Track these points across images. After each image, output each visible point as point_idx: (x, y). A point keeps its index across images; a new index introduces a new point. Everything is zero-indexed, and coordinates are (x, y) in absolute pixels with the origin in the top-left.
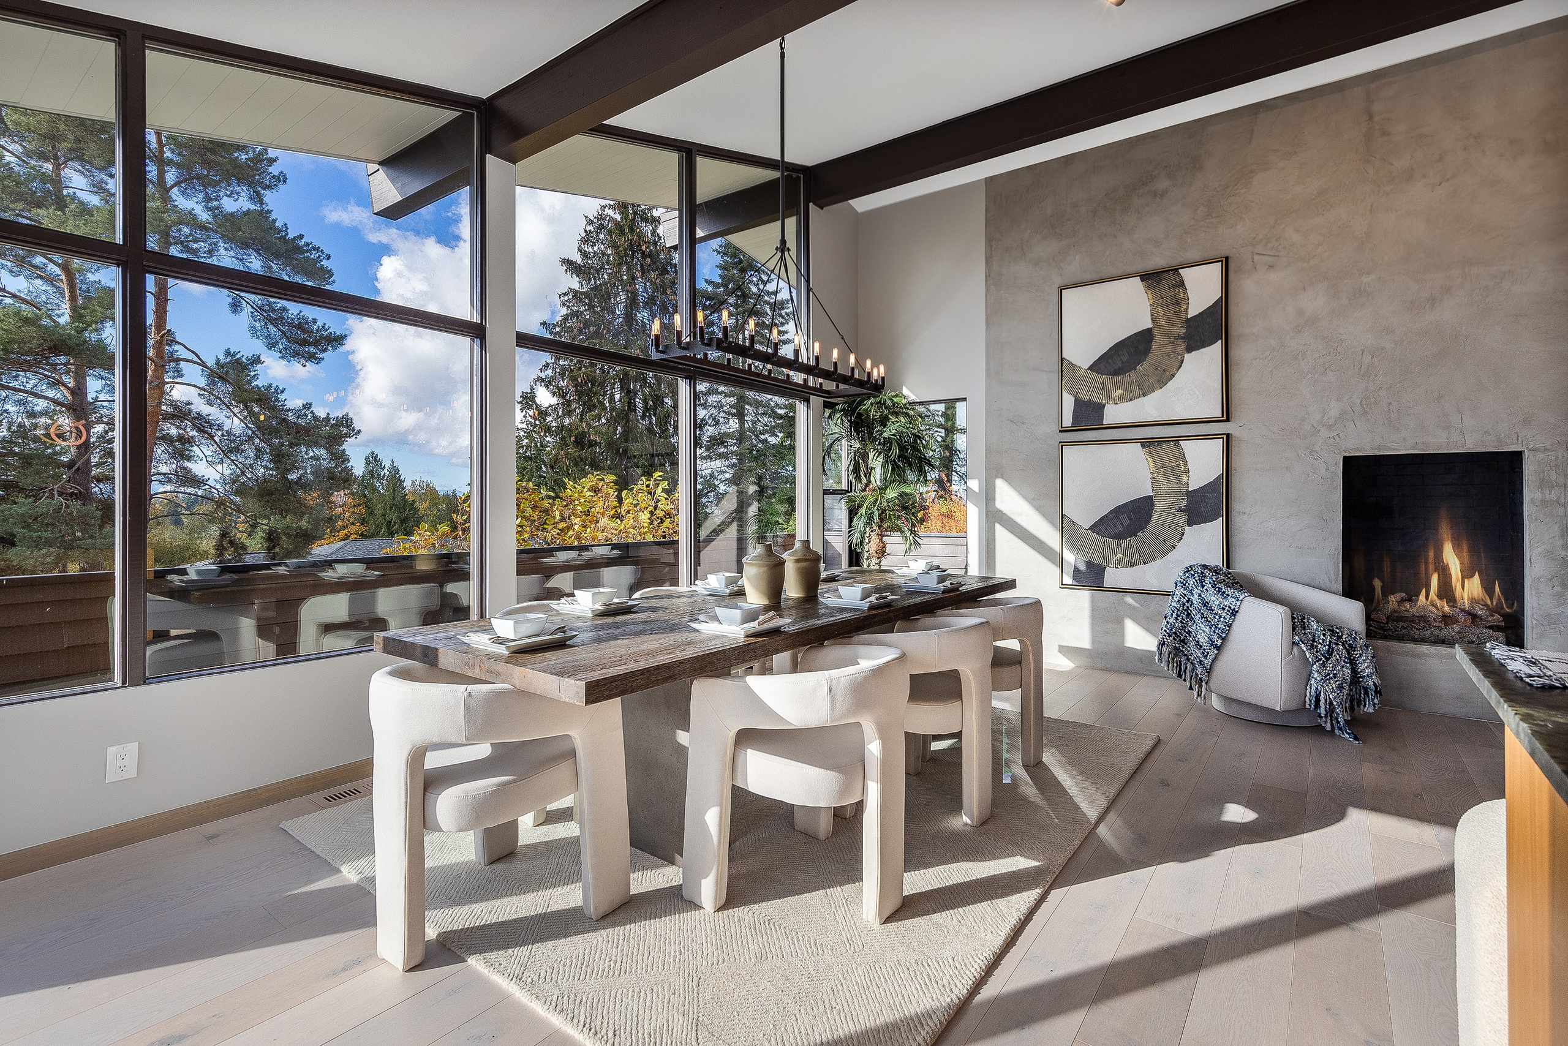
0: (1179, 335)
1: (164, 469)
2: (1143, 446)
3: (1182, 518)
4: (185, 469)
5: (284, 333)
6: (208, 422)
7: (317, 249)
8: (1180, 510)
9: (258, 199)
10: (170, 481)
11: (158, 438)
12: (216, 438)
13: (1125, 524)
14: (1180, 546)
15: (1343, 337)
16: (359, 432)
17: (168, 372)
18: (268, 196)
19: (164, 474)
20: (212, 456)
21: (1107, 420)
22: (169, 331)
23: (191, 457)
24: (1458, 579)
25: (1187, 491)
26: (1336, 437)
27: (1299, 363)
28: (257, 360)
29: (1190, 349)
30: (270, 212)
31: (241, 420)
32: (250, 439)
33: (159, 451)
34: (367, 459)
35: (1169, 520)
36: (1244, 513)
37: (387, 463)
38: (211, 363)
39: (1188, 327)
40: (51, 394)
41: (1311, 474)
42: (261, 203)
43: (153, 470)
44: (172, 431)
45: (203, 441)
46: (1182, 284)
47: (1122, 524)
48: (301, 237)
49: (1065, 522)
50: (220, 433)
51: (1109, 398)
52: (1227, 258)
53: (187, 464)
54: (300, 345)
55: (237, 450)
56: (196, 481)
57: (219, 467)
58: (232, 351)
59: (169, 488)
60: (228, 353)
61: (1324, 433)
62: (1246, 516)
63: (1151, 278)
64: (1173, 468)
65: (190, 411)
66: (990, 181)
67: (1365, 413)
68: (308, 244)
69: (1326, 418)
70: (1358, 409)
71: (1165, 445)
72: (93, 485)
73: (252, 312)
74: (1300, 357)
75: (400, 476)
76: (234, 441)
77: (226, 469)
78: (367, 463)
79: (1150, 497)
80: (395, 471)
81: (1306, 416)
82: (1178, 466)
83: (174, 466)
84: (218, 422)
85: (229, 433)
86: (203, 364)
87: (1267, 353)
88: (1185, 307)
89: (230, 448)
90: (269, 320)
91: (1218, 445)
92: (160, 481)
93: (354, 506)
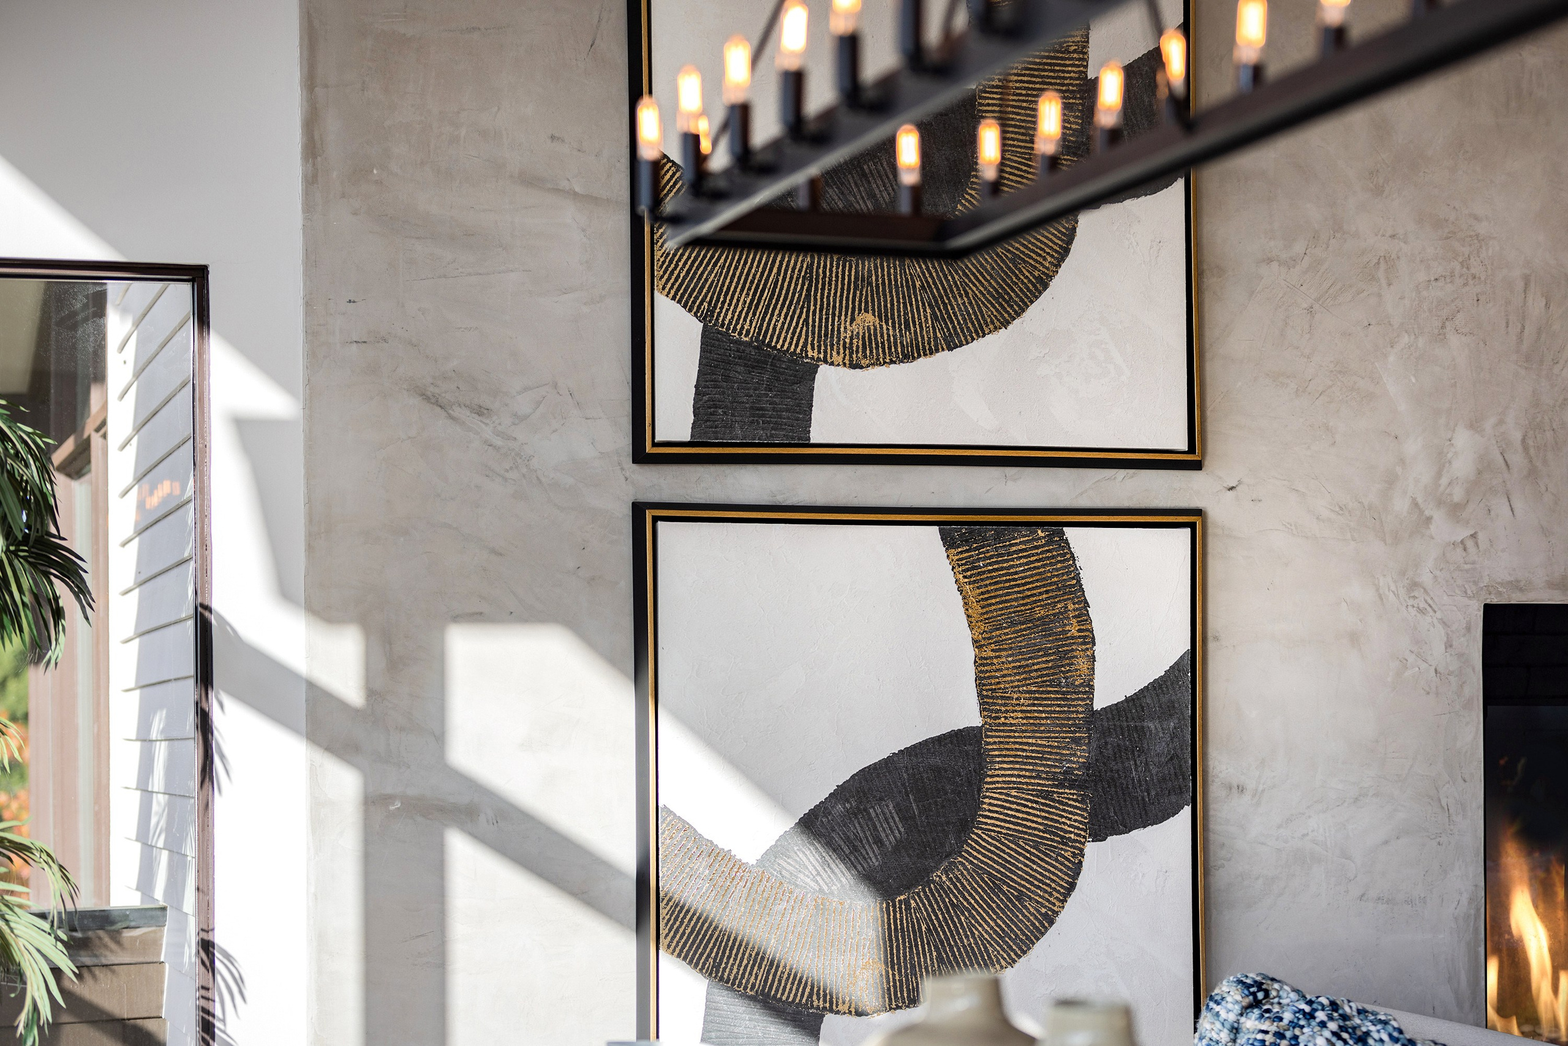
2: (949, 542)
8: (1067, 780)
13: (889, 841)
15: (1482, 228)
24: (1543, 973)
25: (1090, 713)
26: (1470, 544)
27: (1379, 296)
36: (1241, 789)
41: (1411, 658)
47: (879, 842)
51: (827, 339)
61: (1443, 529)
62: (1246, 798)
64: (1045, 627)
67: (1532, 473)
69: (1444, 481)
70: (1517, 459)
74: (1381, 274)
79: (975, 735)
81: (1399, 470)
87: (1299, 247)
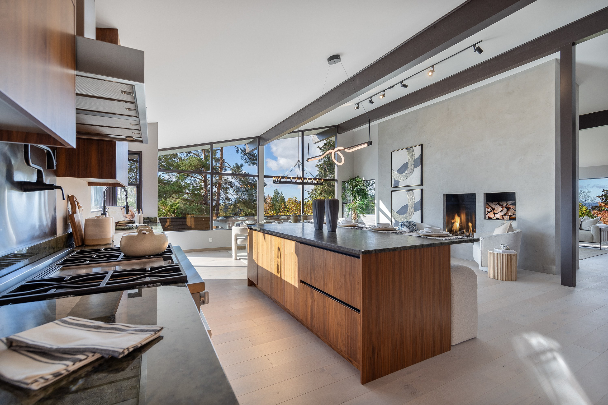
0: (413, 164)
1: (223, 196)
2: (407, 192)
3: (413, 211)
4: (227, 196)
5: (249, 157)
6: (232, 183)
8: (413, 208)
10: (224, 200)
11: (221, 188)
12: (234, 188)
14: (414, 216)
15: (443, 165)
16: (267, 185)
17: (223, 170)
19: (222, 198)
20: (233, 193)
21: (400, 185)
22: (223, 159)
23: (228, 193)
26: (442, 190)
28: (242, 165)
29: (415, 167)
31: (239, 183)
32: (241, 188)
33: (222, 192)
34: (274, 191)
35: (411, 210)
37: (280, 193)
38: (232, 167)
39: (415, 162)
40: (200, 177)
41: (438, 199)
43: (220, 197)
44: (224, 186)
45: (231, 189)
46: (413, 151)
49: (392, 211)
50: (234, 186)
51: (400, 179)
52: (422, 145)
53: (227, 195)
54: (253, 161)
55: (238, 191)
56: (229, 200)
57: (234, 196)
58: (237, 163)
59: (224, 201)
60: (236, 164)
61: (440, 189)
63: (408, 149)
65: (228, 180)
66: (379, 124)
69: (440, 185)
70: (446, 183)
71: (410, 192)
72: (208, 201)
73: (241, 152)
75: (284, 197)
76: (237, 188)
77: (236, 196)
78: (274, 193)
80: (282, 195)
81: (437, 184)
83: (225, 195)
84: (234, 183)
85: (236, 187)
86: (231, 168)
87: (430, 168)
88: (414, 156)
89: (237, 190)
90: (245, 154)
91: (420, 191)
92: (222, 200)
93: (271, 207)
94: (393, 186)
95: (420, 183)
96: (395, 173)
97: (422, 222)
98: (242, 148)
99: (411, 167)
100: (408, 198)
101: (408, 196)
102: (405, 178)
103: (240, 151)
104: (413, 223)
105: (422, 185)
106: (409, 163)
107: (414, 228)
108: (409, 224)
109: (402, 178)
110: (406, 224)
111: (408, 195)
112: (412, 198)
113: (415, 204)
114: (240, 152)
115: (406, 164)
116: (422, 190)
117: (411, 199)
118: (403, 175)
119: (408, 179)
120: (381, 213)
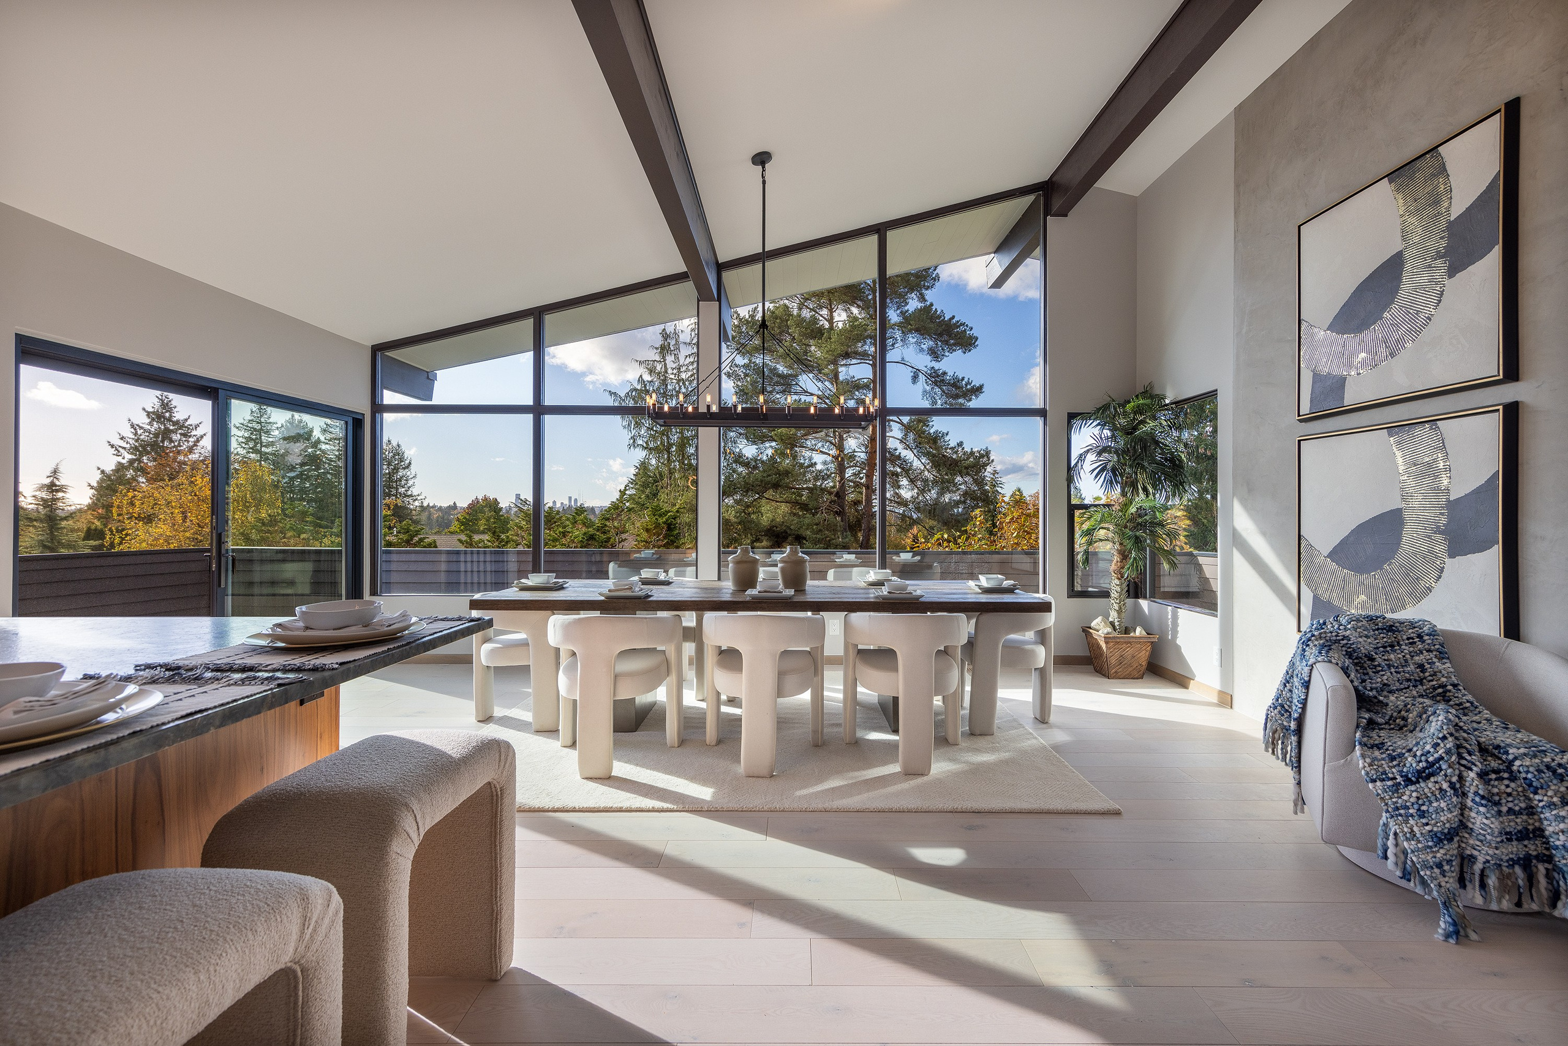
0: (1438, 252)
2: (1392, 434)
3: (1441, 548)
5: (943, 391)
7: (963, 324)
8: (1438, 530)
9: (922, 298)
13: (1369, 552)
14: (1439, 588)
18: (929, 295)
21: (1350, 400)
25: (1448, 501)
29: (1452, 272)
30: (932, 305)
35: (1424, 546)
39: (1452, 237)
42: (925, 300)
46: (1442, 170)
47: (1365, 550)
48: (953, 317)
49: (1302, 546)
51: (1350, 366)
52: (1513, 107)
54: (954, 399)
63: (1401, 174)
64: (1429, 465)
66: (1238, 108)
68: (958, 322)
71: (1418, 431)
79: (1399, 511)
82: (1435, 460)
88: (1446, 204)
90: (935, 383)
91: (1491, 427)
94: (1305, 408)
95: (1490, 365)
96: (1321, 334)
97: (1513, 627)
98: (925, 369)
99: (1424, 278)
100: (1401, 468)
101: (1400, 461)
102: (1383, 351)
103: (922, 378)
104: (1420, 636)
105: (1512, 370)
106: (1406, 254)
107: (1421, 667)
108: (1385, 638)
109: (1360, 359)
110: (1345, 637)
111: (1399, 454)
112: (1428, 471)
113: (1452, 505)
114: (921, 380)
115: (1392, 269)
116: (1512, 414)
117: (1422, 475)
118: (1367, 335)
119: (1403, 356)
120: (1238, 558)
